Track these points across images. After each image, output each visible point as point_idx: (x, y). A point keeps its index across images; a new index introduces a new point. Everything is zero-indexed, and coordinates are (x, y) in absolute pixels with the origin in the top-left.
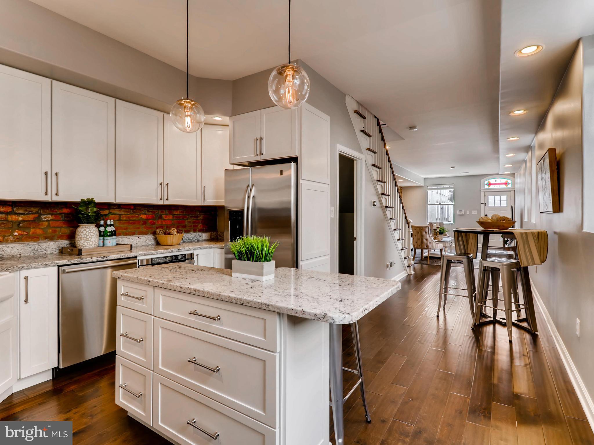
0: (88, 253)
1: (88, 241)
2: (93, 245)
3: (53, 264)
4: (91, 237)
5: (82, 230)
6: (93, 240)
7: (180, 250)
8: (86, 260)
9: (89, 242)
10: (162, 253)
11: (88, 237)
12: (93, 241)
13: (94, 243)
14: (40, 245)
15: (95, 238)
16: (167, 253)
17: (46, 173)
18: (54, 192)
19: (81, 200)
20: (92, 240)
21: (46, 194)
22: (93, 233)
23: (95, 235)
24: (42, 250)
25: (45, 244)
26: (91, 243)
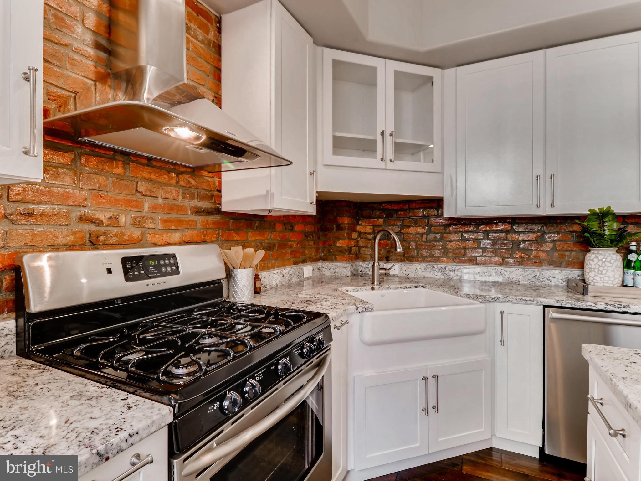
0: (599, 294)
1: (601, 274)
3: (535, 302)
4: (606, 268)
5: (593, 256)
6: (611, 273)
9: (603, 276)
12: (612, 276)
13: (612, 279)
14: (543, 272)
15: (614, 271)
17: (537, 178)
18: (549, 203)
19: (589, 211)
20: (608, 274)
21: (538, 206)
23: (615, 267)
24: (545, 279)
25: (548, 271)
26: (607, 279)
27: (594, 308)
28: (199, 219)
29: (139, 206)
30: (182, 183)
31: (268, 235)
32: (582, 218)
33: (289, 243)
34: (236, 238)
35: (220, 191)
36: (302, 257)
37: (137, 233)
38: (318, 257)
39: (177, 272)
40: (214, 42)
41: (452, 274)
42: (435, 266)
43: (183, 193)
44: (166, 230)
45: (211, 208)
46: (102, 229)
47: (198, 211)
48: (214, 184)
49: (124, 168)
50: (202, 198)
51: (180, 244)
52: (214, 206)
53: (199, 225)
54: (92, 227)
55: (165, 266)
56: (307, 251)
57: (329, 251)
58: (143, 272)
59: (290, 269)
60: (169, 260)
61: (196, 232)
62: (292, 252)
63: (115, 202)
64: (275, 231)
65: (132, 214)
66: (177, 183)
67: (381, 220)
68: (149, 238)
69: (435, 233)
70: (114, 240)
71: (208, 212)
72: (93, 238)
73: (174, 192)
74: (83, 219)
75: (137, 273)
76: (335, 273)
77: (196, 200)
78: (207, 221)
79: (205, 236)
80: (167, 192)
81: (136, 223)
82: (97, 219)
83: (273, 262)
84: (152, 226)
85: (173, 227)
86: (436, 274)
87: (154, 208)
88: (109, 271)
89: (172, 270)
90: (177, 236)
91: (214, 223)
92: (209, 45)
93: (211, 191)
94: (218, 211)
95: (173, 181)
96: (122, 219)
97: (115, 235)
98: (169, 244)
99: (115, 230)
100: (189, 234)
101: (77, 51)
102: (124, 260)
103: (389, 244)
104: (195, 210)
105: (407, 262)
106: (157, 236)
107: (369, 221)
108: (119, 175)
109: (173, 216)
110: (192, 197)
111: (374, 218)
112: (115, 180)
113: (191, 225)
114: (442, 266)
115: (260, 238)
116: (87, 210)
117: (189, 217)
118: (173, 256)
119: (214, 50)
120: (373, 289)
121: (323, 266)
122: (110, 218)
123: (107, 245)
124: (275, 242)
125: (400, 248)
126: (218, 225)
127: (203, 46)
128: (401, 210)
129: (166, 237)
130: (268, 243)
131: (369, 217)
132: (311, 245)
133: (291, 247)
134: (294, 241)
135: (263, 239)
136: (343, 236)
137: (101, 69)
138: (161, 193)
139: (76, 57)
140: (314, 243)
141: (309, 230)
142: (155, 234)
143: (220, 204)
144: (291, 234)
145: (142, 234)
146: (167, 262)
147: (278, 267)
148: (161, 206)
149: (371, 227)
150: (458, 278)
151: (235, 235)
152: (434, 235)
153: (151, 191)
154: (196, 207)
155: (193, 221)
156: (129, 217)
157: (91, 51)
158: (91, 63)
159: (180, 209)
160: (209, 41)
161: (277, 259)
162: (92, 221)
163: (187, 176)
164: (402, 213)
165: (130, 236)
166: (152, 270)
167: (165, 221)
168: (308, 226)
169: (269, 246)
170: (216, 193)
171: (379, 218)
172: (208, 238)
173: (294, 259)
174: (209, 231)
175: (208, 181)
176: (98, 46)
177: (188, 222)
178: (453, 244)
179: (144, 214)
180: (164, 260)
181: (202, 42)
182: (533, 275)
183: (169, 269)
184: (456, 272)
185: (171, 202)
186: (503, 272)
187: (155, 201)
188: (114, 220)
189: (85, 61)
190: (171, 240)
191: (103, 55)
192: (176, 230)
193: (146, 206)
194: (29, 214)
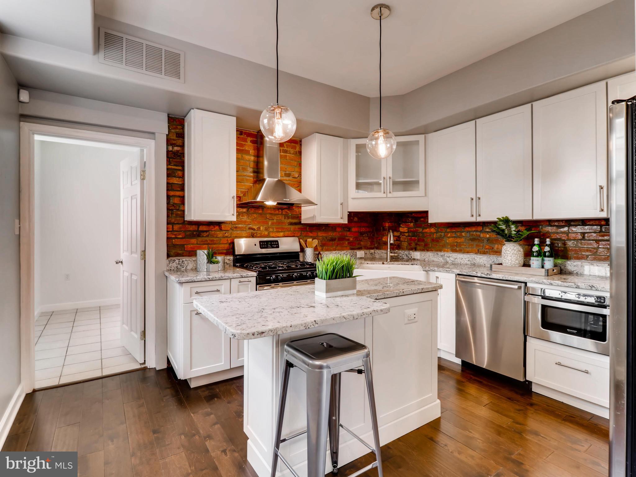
0: (498, 270)
1: (505, 258)
2: (509, 263)
4: (507, 254)
5: (506, 248)
6: (509, 258)
7: (593, 288)
8: (473, 274)
9: (505, 260)
10: (558, 286)
11: (505, 255)
12: (509, 260)
13: (510, 261)
15: (511, 256)
16: (568, 287)
17: (472, 199)
19: (497, 219)
20: (508, 258)
21: (472, 216)
22: (509, 251)
23: (511, 254)
26: (507, 261)
27: (476, 275)
28: (292, 227)
29: (267, 223)
30: (284, 213)
31: (331, 233)
32: (495, 223)
33: (346, 238)
34: (311, 234)
35: (301, 214)
36: (357, 246)
37: (266, 233)
38: (373, 246)
39: (278, 247)
40: (299, 151)
41: (448, 259)
42: (439, 254)
43: (284, 217)
44: (278, 232)
45: (297, 222)
46: (255, 232)
47: (291, 224)
48: (299, 211)
49: (262, 211)
50: (293, 218)
51: (283, 237)
52: (298, 221)
53: (292, 229)
54: (252, 231)
55: (274, 244)
56: (362, 243)
57: (379, 243)
58: (266, 246)
59: (346, 252)
60: (276, 242)
61: (290, 232)
62: (349, 243)
63: (259, 223)
64: (336, 232)
65: (265, 226)
66: (282, 213)
67: (412, 224)
68: (271, 235)
69: (440, 232)
70: (259, 235)
71: (295, 224)
72: (253, 235)
73: (280, 217)
74: (250, 228)
75: (264, 246)
76: (381, 256)
77: (290, 219)
78: (295, 228)
79: (294, 234)
80: (278, 217)
81: (266, 229)
82: (254, 228)
83: (334, 247)
84: (272, 230)
85: (280, 231)
86: (440, 259)
87: (273, 224)
88: (255, 245)
89: (276, 246)
90: (282, 234)
91: (299, 228)
92: (297, 153)
93: (297, 215)
94: (300, 223)
95: (280, 213)
96: (262, 228)
97: (259, 234)
98: (278, 237)
99: (259, 232)
100: (287, 233)
101: (248, 176)
102: (260, 242)
103: (416, 239)
104: (290, 223)
105: (426, 251)
106: (274, 234)
107: (405, 224)
108: (261, 213)
109: (280, 226)
110: (288, 218)
111: (408, 223)
112: (259, 215)
113: (288, 230)
114: (443, 254)
115: (326, 235)
116: (251, 226)
117: (287, 226)
118: (277, 241)
119: (299, 155)
120: (383, 263)
121: (375, 252)
122: (258, 228)
123: (256, 237)
124: (336, 237)
125: (392, 241)
126: (302, 229)
127: (293, 155)
128: (422, 218)
129: (277, 234)
130: (331, 237)
131: (405, 222)
132: (366, 239)
133: (348, 240)
134: (351, 237)
135: (328, 235)
136: (386, 234)
137: (255, 179)
138: (275, 218)
139: (248, 178)
140: (369, 238)
141: (363, 231)
142: (273, 233)
143: (301, 220)
144: (348, 233)
145: (268, 233)
146: (275, 243)
147: (338, 250)
148: (275, 223)
149: (407, 228)
150: (451, 262)
151: (310, 234)
152: (440, 233)
153: (271, 218)
154: (290, 222)
155: (289, 228)
156: (264, 227)
157: (252, 174)
158: (252, 178)
159: (283, 223)
160: (297, 152)
161: (337, 245)
162: (252, 229)
163: (286, 210)
164: (423, 219)
165: (264, 234)
166: (269, 246)
167: (277, 228)
168: (363, 228)
169: (331, 239)
170: (299, 215)
171: (411, 223)
172: (296, 235)
173: (351, 247)
174: (296, 232)
175: (296, 211)
176: (254, 172)
177: (286, 228)
178: (451, 239)
179: (269, 226)
180: (274, 243)
181: (293, 154)
183: (275, 246)
184: (450, 258)
185: (280, 221)
187: (273, 221)
188: (259, 228)
189: (250, 178)
190: (279, 236)
191: (256, 174)
192: (282, 232)
193: (270, 223)
194: (236, 228)
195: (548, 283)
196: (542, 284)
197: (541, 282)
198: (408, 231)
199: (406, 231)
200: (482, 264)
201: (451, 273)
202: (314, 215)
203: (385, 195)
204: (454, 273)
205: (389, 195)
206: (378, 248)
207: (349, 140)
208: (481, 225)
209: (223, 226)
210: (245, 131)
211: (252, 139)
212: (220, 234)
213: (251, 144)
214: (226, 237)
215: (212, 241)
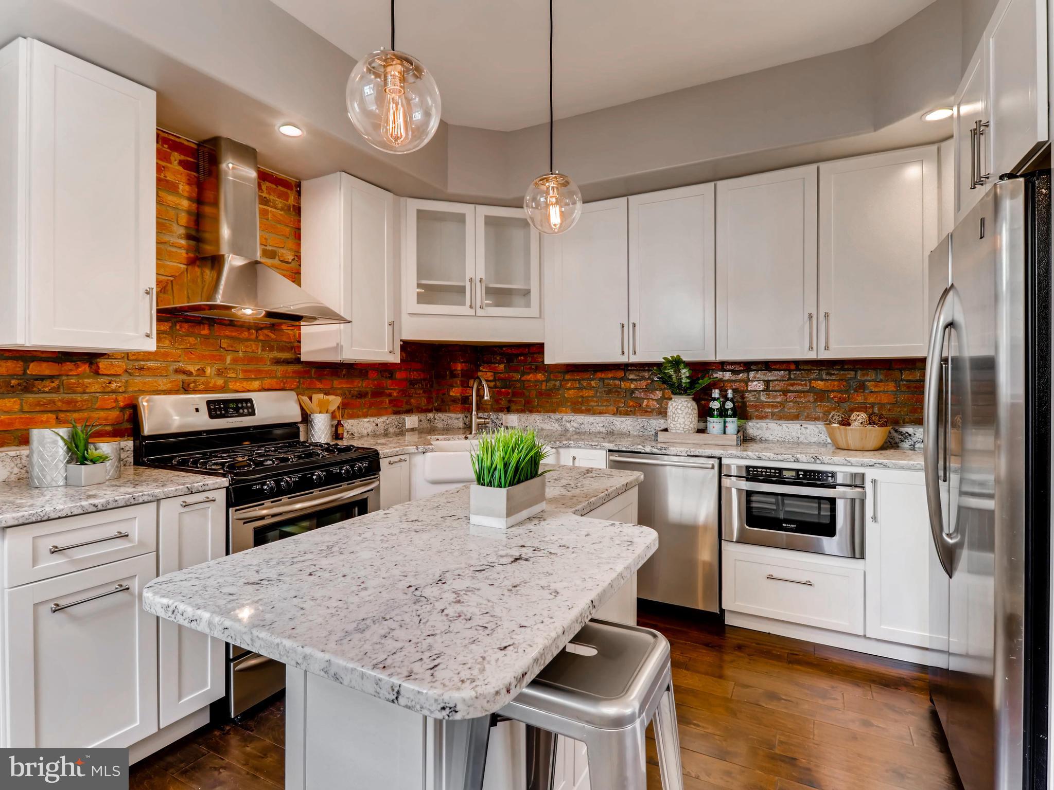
1: (674, 421)
2: (681, 429)
4: (678, 415)
5: (674, 404)
6: (681, 420)
9: (675, 423)
10: (770, 460)
11: (674, 416)
12: (682, 423)
13: (683, 426)
15: (684, 418)
16: (783, 461)
17: (623, 326)
18: (632, 350)
19: (664, 358)
20: (679, 420)
21: (623, 353)
22: (680, 409)
23: (684, 414)
26: (678, 425)
28: (280, 369)
29: (222, 359)
30: (261, 337)
31: (359, 382)
32: (659, 365)
33: (386, 391)
34: (319, 385)
35: (300, 342)
36: (405, 407)
37: (220, 382)
38: (430, 407)
39: (253, 414)
40: (294, 206)
41: (568, 425)
42: (553, 417)
43: (262, 346)
44: (247, 379)
45: (291, 358)
46: (192, 379)
47: (278, 362)
48: (294, 336)
49: (210, 329)
50: (281, 349)
51: (259, 390)
52: (294, 357)
53: (279, 374)
54: (184, 377)
55: (243, 408)
56: (413, 401)
57: (443, 401)
58: (223, 412)
59: (386, 418)
60: (247, 404)
61: (275, 380)
62: (390, 402)
63: (202, 358)
64: (367, 379)
65: (216, 367)
66: (257, 337)
67: (502, 366)
68: (231, 386)
69: (554, 380)
70: (201, 387)
71: (287, 362)
72: (185, 386)
73: (254, 346)
74: (177, 371)
75: (219, 413)
76: (448, 425)
77: (275, 352)
78: (287, 370)
79: (284, 383)
80: (247, 347)
81: (220, 373)
82: (189, 371)
83: (365, 410)
84: (233, 375)
85: (253, 376)
86: (553, 425)
87: (235, 361)
88: (197, 410)
89: (248, 411)
90: (256, 384)
91: (294, 372)
92: (289, 210)
93: (291, 342)
94: (298, 361)
95: (254, 337)
96: (208, 371)
97: (203, 383)
98: (249, 391)
99: (202, 379)
100: (267, 382)
101: (173, 245)
102: (209, 403)
103: (509, 393)
104: (275, 361)
105: (527, 413)
106: (238, 384)
107: (489, 366)
108: (206, 335)
109: (252, 367)
110: (272, 349)
111: (495, 363)
112: (203, 340)
113: (270, 374)
114: (559, 417)
115: (348, 386)
116: (181, 364)
117: (268, 367)
118: (250, 401)
119: (294, 213)
120: (466, 438)
121: (436, 417)
122: (199, 370)
123: (195, 391)
124: (368, 389)
125: (487, 396)
126: (302, 375)
127: (282, 213)
128: (521, 355)
129: (246, 385)
130: (357, 391)
131: (489, 362)
132: (419, 394)
133: (390, 395)
134: (394, 389)
135: (352, 386)
136: (456, 383)
137: (191, 255)
138: (242, 347)
139: (174, 250)
140: (424, 392)
141: (415, 377)
142: (235, 382)
143: (300, 354)
144: (389, 382)
145: (225, 382)
146: (244, 405)
147: (372, 416)
148: (241, 358)
149: (492, 374)
150: (574, 429)
151: (318, 383)
152: (553, 382)
153: (232, 347)
154: (275, 358)
155: (272, 371)
156: (214, 368)
157: (183, 242)
158: (183, 252)
159: (260, 360)
160: (289, 207)
161: (370, 407)
162: (184, 372)
163: (266, 332)
164: (522, 358)
165: (215, 384)
166: (231, 411)
167: (244, 371)
168: (415, 373)
169: (359, 394)
170: (296, 344)
171: (499, 363)
172: (287, 386)
173: (395, 409)
174: (288, 380)
175: (288, 334)
176: (189, 237)
177: (267, 372)
178: (571, 392)
179: (227, 365)
180: (242, 404)
181: (282, 209)
182: (641, 425)
183: (246, 411)
184: (572, 424)
185: (252, 355)
186: (615, 422)
187: (236, 354)
188: (202, 371)
189: (179, 251)
190: (251, 388)
191: (192, 243)
192: (256, 379)
193: (229, 359)
194: (141, 369)
195: (755, 457)
196: (746, 458)
197: (745, 456)
198: (495, 377)
199: (491, 378)
200: (624, 430)
201: (600, 449)
202: (338, 344)
203: (472, 312)
204: (604, 449)
205: (480, 312)
206: (439, 410)
207: (402, 199)
208: (622, 369)
209: (103, 364)
210: (165, 135)
211: (183, 157)
212: (94, 385)
213: (181, 169)
214: (113, 392)
215: (69, 402)
